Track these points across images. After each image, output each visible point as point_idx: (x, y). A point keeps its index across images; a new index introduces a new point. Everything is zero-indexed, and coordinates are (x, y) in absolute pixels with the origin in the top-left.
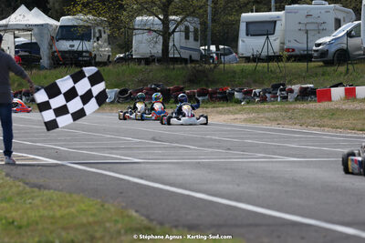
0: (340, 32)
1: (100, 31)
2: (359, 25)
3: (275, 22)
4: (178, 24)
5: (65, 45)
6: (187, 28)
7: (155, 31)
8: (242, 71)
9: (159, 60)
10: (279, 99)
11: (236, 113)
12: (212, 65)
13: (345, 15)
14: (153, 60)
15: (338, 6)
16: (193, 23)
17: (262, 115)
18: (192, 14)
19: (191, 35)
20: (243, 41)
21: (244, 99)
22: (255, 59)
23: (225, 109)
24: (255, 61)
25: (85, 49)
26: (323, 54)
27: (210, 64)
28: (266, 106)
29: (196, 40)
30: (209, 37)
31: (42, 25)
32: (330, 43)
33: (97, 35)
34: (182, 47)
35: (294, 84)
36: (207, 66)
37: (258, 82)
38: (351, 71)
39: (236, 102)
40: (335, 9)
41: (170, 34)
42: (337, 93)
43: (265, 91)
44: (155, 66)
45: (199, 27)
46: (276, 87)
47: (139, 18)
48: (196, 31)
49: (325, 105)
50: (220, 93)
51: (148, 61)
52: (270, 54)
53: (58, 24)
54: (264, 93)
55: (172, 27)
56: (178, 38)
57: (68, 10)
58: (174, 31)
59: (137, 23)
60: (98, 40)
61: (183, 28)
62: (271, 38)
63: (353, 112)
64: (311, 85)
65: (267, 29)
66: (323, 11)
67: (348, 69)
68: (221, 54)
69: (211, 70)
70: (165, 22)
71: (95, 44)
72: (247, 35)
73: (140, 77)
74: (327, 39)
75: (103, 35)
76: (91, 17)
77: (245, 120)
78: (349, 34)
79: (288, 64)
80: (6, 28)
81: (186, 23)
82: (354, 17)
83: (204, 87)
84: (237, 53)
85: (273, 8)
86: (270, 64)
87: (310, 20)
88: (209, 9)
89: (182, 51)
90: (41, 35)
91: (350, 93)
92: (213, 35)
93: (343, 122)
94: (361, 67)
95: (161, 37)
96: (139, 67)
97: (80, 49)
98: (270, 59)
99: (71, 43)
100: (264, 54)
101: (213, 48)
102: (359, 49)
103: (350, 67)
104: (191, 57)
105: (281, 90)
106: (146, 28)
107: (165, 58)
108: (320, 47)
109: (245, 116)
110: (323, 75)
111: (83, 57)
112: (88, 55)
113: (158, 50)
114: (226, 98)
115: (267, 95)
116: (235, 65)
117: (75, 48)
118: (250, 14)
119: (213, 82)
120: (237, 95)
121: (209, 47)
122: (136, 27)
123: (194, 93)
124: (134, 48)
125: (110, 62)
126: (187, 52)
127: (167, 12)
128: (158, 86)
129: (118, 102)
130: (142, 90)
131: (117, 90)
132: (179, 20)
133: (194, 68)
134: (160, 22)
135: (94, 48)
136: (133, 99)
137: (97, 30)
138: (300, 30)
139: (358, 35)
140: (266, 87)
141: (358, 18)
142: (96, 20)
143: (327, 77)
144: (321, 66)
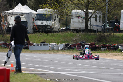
5: (39, 23)
6: (96, 16)
7: (82, 17)
8: (122, 37)
9: (83, 31)
12: (108, 34)
14: (80, 31)
16: (99, 14)
18: (99, 9)
19: (98, 19)
20: (122, 23)
25: (49, 25)
31: (29, 13)
33: (54, 18)
34: (94, 25)
36: (106, 34)
39: (119, 51)
41: (89, 19)
44: (81, 33)
45: (102, 16)
47: (74, 11)
50: (112, 47)
51: (77, 31)
53: (36, 13)
55: (90, 15)
56: (92, 21)
57: (42, 6)
58: (91, 17)
60: (54, 20)
61: (94, 16)
69: (108, 36)
70: (87, 13)
71: (53, 23)
73: (75, 38)
75: (57, 18)
80: (12, 14)
81: (96, 14)
83: (105, 44)
88: (107, 8)
89: (94, 27)
90: (28, 17)
92: (108, 19)
95: (84, 20)
96: (74, 34)
97: (47, 24)
99: (42, 21)
104: (97, 29)
106: (78, 16)
107: (86, 30)
111: (48, 28)
112: (49, 27)
113: (83, 26)
114: (115, 49)
117: (44, 24)
119: (108, 42)
120: (120, 48)
122: (73, 15)
123: (100, 46)
124: (71, 25)
125: (59, 31)
126: (96, 27)
127: (88, 8)
128: (83, 42)
129: (64, 49)
130: (76, 44)
131: (64, 44)
132: (93, 12)
133: (100, 35)
134: (84, 13)
135: (52, 24)
136: (71, 48)
137: (54, 16)
142: (54, 11)
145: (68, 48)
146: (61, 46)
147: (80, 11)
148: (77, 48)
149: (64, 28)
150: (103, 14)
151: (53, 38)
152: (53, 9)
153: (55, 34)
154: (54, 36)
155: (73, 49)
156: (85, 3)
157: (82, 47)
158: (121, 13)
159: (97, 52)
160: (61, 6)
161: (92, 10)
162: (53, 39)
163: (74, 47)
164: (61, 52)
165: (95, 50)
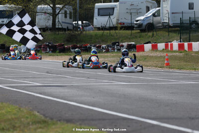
0: (149, 14)
2: (159, 10)
3: (113, 8)
4: (61, 9)
6: (66, 12)
7: (48, 13)
8: (96, 35)
9: (51, 29)
10: (116, 50)
13: (151, 4)
14: (47, 30)
16: (69, 9)
17: (107, 59)
18: (69, 4)
19: (68, 16)
20: (96, 19)
22: (103, 28)
24: (103, 30)
26: (140, 26)
27: (78, 31)
28: (109, 54)
29: (70, 18)
30: (78, 17)
32: (144, 20)
34: (62, 22)
35: (124, 42)
37: (104, 41)
38: (155, 35)
40: (146, 1)
41: (56, 15)
42: (148, 47)
43: (108, 46)
44: (48, 33)
45: (72, 11)
46: (114, 44)
47: (39, 6)
48: (70, 13)
49: (141, 53)
50: (83, 47)
51: (44, 30)
52: (111, 26)
54: (108, 47)
55: (57, 11)
56: (60, 17)
58: (58, 13)
59: (38, 9)
61: (63, 11)
62: (112, 17)
63: (156, 57)
64: (134, 43)
65: (109, 12)
66: (140, 2)
67: (153, 34)
68: (84, 26)
69: (79, 35)
70: (54, 8)
72: (99, 15)
74: (142, 18)
76: (13, 6)
78: (154, 15)
79: (121, 31)
81: (65, 9)
82: (157, 6)
83: (75, 44)
84: (93, 25)
86: (111, 31)
87: (132, 7)
88: (78, 2)
91: (155, 47)
92: (80, 15)
93: (151, 63)
94: (160, 33)
95: (52, 17)
98: (111, 28)
99: (2, 20)
100: (108, 26)
101: (80, 22)
102: (160, 23)
103: (155, 33)
104: (68, 27)
105: (117, 46)
106: (44, 12)
107: (54, 28)
108: (139, 22)
110: (140, 37)
113: (50, 24)
114: (88, 50)
115: (110, 48)
116: (92, 32)
117: (5, 23)
118: (100, 4)
119: (80, 41)
120: (93, 48)
121: (78, 22)
122: (38, 11)
123: (70, 47)
126: (67, 25)
127: (55, 3)
128: (50, 43)
130: (41, 45)
132: (61, 7)
133: (70, 34)
134: (51, 8)
138: (127, 12)
139: (159, 15)
140: (109, 44)
141: (159, 6)
142: (16, 7)
143: (142, 39)
144: (139, 32)
146: (24, 48)
147: (46, 6)
148: (43, 50)
150: (73, 9)
152: (15, 5)
157: (48, 49)
158: (94, 7)
159: (66, 55)
161: (60, 4)
163: (39, 49)
165: (63, 52)
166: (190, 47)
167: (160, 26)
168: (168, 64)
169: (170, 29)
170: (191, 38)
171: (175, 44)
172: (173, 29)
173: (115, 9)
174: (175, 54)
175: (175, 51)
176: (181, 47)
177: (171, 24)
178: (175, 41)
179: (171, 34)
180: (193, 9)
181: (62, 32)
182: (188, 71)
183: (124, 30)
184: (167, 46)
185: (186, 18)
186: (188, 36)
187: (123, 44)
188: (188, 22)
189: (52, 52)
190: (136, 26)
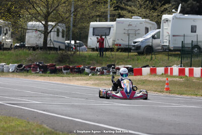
0: (148, 35)
1: (7, 29)
2: (159, 32)
3: (110, 28)
4: (53, 27)
6: (58, 30)
7: (39, 31)
8: (90, 56)
9: (41, 48)
10: (111, 73)
11: (87, 80)
12: (73, 52)
13: (151, 26)
14: (38, 48)
15: (147, 20)
16: (62, 27)
17: (102, 82)
18: (61, 22)
19: (60, 34)
20: (91, 39)
21: (91, 72)
23: (80, 77)
24: (97, 51)
26: (138, 48)
27: (71, 51)
29: (63, 37)
30: (71, 36)
32: (142, 42)
33: (5, 32)
34: (55, 41)
35: (120, 65)
36: (69, 53)
38: (153, 59)
39: (86, 74)
40: (146, 22)
41: (48, 33)
42: (146, 71)
43: (103, 68)
44: (39, 51)
46: (109, 66)
47: (30, 23)
48: (63, 31)
49: (138, 77)
50: (76, 69)
51: (34, 48)
52: (107, 47)
54: (102, 70)
55: (49, 29)
56: (52, 36)
58: (51, 31)
59: (29, 26)
60: (5, 34)
61: (56, 30)
62: (108, 37)
63: (155, 82)
64: (130, 66)
65: (105, 32)
66: (138, 23)
67: (152, 58)
68: (78, 46)
69: (72, 55)
70: (46, 26)
71: (4, 37)
72: (93, 35)
73: (30, 57)
74: (140, 40)
75: (8, 32)
76: (2, 21)
77: (93, 84)
78: (153, 37)
79: (117, 53)
81: (58, 27)
82: (157, 27)
83: (67, 65)
84: (87, 46)
85: (109, 20)
88: (72, 19)
89: (55, 43)
91: (153, 71)
92: (73, 34)
93: (150, 87)
94: (159, 56)
95: (43, 35)
96: (30, 52)
98: (106, 50)
101: (73, 42)
102: (159, 46)
103: (153, 56)
104: (59, 47)
105: (113, 68)
106: (34, 29)
107: (45, 47)
108: (136, 44)
109: (93, 82)
110: (137, 60)
113: (40, 42)
114: (80, 72)
115: (105, 71)
116: (86, 52)
118: (95, 23)
119: (72, 62)
120: (87, 70)
121: (70, 42)
122: (29, 28)
123: (61, 68)
124: (26, 40)
125: (12, 48)
126: (58, 44)
127: (47, 20)
128: (41, 63)
129: (17, 72)
130: (31, 65)
131: (16, 65)
132: (54, 25)
133: (62, 53)
134: (43, 26)
135: (3, 39)
136: (25, 70)
137: (5, 29)
138: (125, 33)
139: (159, 38)
140: (104, 66)
141: (159, 27)
142: (5, 23)
143: (140, 62)
144: (136, 55)
145: (22, 70)
146: (12, 67)
147: (38, 23)
148: (33, 70)
149: (18, 45)
150: (66, 28)
151: (3, 57)
152: (4, 20)
153: (5, 52)
154: (5, 55)
155: (28, 71)
156: (43, 13)
157: (38, 69)
158: (89, 26)
159: (57, 76)
160: (13, 16)
161: (53, 22)
162: (3, 59)
163: (28, 69)
164: (11, 75)
165: (55, 73)
166: (191, 72)
167: (159, 49)
168: (168, 89)
169: (170, 52)
170: (192, 63)
171: (176, 69)
172: (173, 53)
173: (112, 29)
174: (174, 79)
175: (175, 77)
176: (182, 72)
177: (171, 47)
178: (176, 65)
179: (171, 58)
180: (195, 32)
181: (53, 52)
182: (189, 97)
183: (121, 51)
184: (166, 71)
185: (188, 41)
186: (189, 60)
187: (120, 67)
188: (190, 46)
189: (42, 72)
190: (133, 48)
